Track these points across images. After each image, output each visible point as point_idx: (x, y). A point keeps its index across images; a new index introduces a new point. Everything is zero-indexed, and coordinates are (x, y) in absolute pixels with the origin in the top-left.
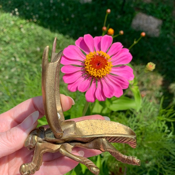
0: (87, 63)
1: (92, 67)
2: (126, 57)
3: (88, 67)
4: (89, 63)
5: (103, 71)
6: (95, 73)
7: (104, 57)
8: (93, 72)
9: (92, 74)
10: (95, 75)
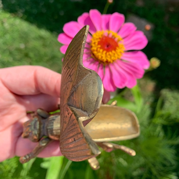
0: (95, 43)
1: (101, 48)
2: (139, 41)
3: (95, 49)
4: (97, 44)
5: (114, 54)
6: (104, 56)
7: (115, 38)
8: (102, 55)
9: (100, 57)
10: (104, 59)
